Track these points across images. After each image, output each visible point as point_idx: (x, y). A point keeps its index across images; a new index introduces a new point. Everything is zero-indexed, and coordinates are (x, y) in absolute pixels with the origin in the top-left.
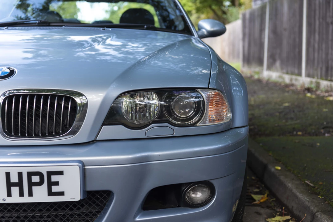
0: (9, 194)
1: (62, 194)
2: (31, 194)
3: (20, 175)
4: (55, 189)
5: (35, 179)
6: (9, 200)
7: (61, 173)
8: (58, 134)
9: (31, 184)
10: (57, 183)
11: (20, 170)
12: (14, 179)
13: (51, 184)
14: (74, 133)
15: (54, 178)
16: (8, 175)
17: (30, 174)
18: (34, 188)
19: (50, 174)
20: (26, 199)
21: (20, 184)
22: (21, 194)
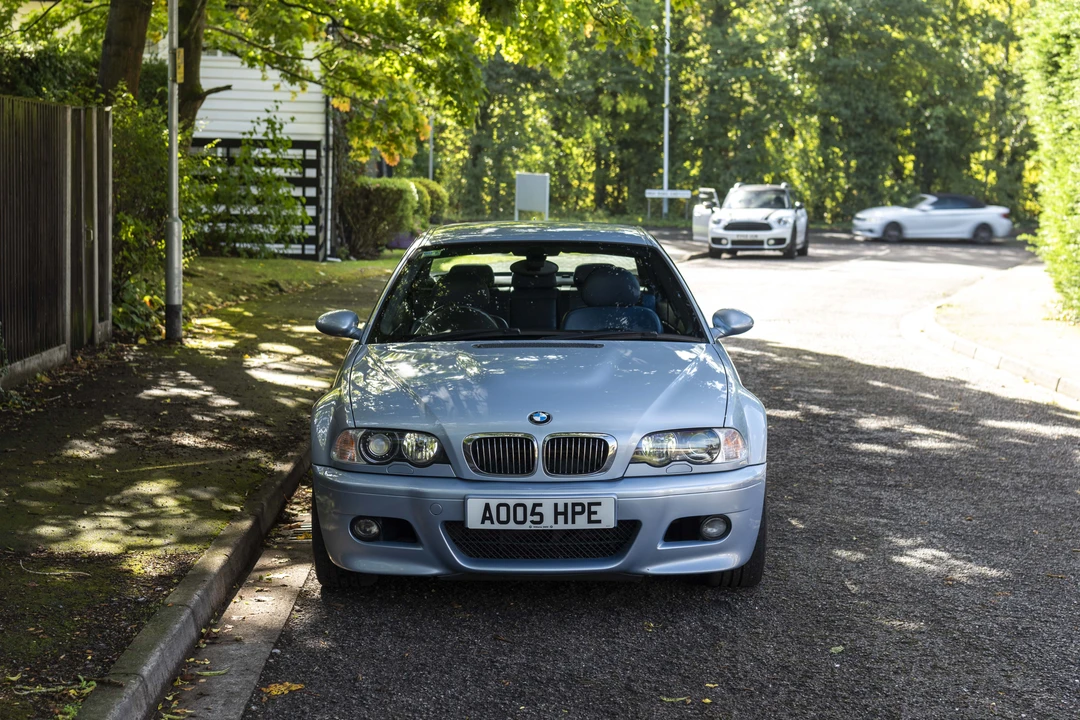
0: (556, 522)
1: (599, 522)
2: (573, 522)
3: (566, 505)
4: (593, 517)
5: (578, 509)
6: (556, 527)
7: (599, 504)
8: (592, 471)
9: (574, 513)
10: (595, 513)
11: (566, 501)
12: (561, 509)
13: (591, 513)
14: (606, 470)
15: (593, 508)
16: (556, 505)
17: (574, 505)
18: (577, 516)
19: (590, 504)
20: (570, 526)
21: (565, 514)
22: (566, 522)
